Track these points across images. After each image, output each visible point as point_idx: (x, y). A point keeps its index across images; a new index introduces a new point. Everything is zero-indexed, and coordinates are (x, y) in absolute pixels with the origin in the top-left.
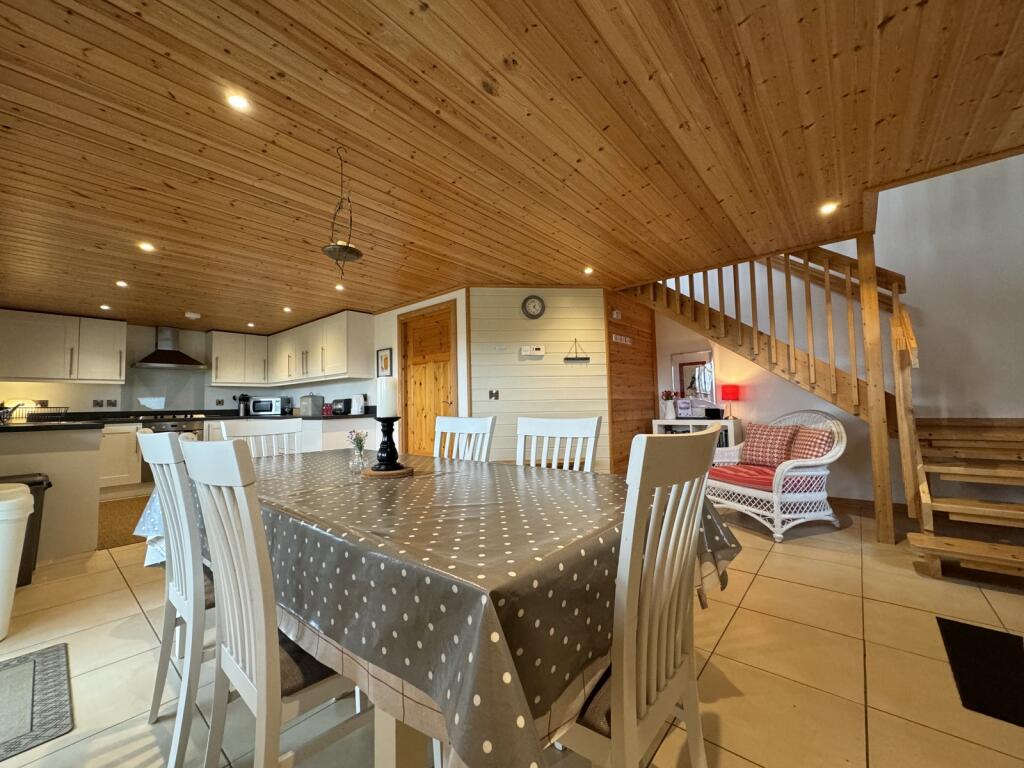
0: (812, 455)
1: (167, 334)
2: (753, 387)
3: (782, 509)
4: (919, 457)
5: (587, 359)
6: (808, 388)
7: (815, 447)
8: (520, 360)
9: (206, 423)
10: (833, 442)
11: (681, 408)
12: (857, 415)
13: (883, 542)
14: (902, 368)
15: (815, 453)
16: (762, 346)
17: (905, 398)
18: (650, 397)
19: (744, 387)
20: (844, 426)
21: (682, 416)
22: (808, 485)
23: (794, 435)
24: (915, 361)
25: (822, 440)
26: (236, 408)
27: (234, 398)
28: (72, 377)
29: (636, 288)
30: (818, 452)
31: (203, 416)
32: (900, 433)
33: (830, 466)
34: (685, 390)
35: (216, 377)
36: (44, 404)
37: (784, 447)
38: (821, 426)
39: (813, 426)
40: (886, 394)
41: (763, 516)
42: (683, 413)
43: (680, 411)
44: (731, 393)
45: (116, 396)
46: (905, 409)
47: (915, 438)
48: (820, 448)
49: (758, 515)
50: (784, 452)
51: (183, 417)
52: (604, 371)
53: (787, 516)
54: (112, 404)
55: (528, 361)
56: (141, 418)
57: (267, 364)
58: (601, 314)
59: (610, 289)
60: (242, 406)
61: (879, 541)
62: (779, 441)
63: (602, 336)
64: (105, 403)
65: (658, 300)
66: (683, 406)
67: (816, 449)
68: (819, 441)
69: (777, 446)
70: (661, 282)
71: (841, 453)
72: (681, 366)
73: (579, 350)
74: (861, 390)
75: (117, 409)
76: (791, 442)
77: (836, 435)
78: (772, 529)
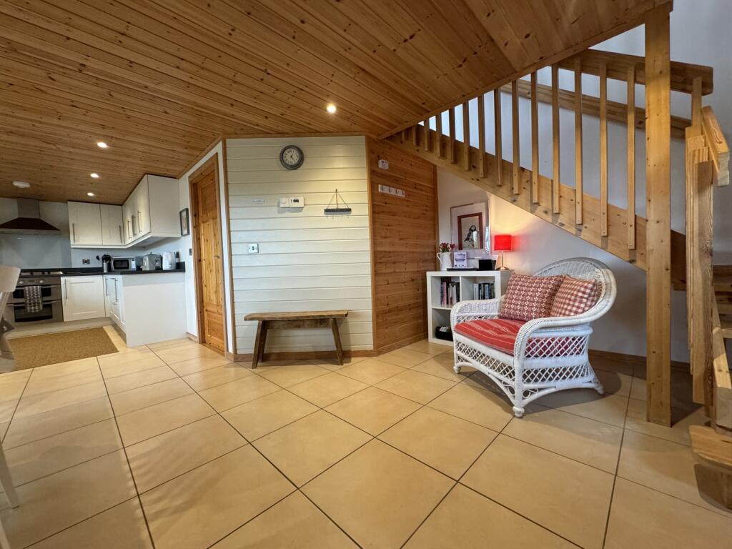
0: (571, 311)
2: (526, 236)
3: (524, 376)
4: (716, 319)
5: (349, 210)
6: (573, 230)
7: (575, 301)
8: (279, 212)
9: (63, 279)
10: (599, 296)
11: (457, 260)
12: (632, 261)
13: (654, 422)
14: (701, 189)
15: (574, 309)
16: (524, 184)
17: (701, 234)
18: (431, 250)
19: (518, 237)
20: (615, 277)
21: (458, 267)
22: (563, 348)
23: (558, 286)
24: (723, 175)
25: (584, 293)
26: (101, 266)
27: (98, 258)
29: (399, 134)
30: (578, 307)
31: (61, 273)
32: (689, 283)
33: (593, 324)
34: (463, 243)
35: (74, 241)
37: (545, 300)
38: (588, 276)
39: (580, 276)
40: (673, 234)
41: (504, 383)
42: (458, 264)
43: (455, 263)
44: (505, 243)
46: (701, 249)
47: (711, 291)
48: (581, 302)
49: (501, 381)
50: (543, 305)
51: (41, 274)
52: (366, 222)
53: (532, 385)
55: (287, 214)
57: (123, 229)
58: (364, 163)
59: (374, 136)
60: (105, 264)
61: (649, 421)
62: (540, 292)
63: (365, 186)
65: (422, 144)
66: (458, 257)
67: (577, 304)
68: (580, 294)
69: (536, 299)
70: (422, 123)
71: (607, 308)
72: (460, 218)
73: (340, 201)
74: (638, 228)
76: (554, 295)
77: (604, 287)
78: (512, 400)
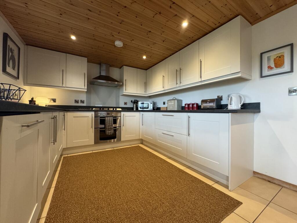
1: (104, 67)
9: (122, 113)
26: (132, 106)
27: (132, 101)
28: (64, 85)
31: (120, 109)
35: (126, 90)
36: (54, 100)
45: (84, 97)
51: (112, 109)
54: (82, 102)
56: (94, 109)
57: (146, 84)
60: (135, 105)
64: (80, 102)
75: (85, 105)
